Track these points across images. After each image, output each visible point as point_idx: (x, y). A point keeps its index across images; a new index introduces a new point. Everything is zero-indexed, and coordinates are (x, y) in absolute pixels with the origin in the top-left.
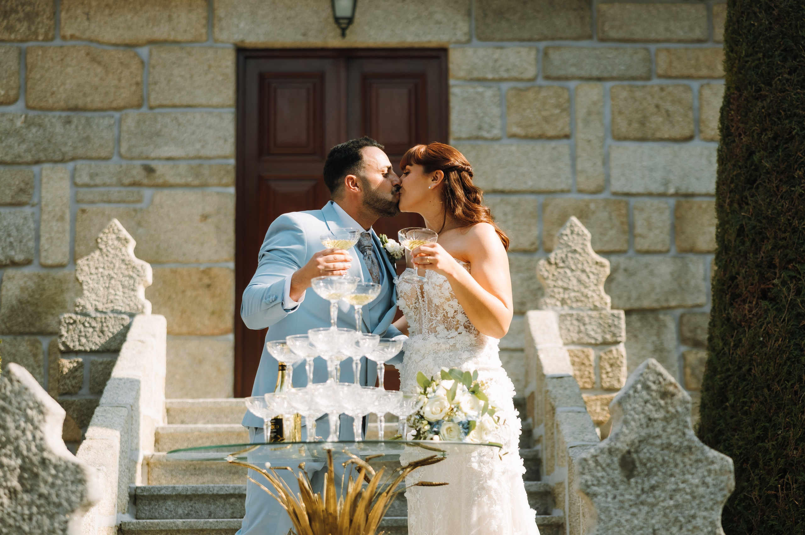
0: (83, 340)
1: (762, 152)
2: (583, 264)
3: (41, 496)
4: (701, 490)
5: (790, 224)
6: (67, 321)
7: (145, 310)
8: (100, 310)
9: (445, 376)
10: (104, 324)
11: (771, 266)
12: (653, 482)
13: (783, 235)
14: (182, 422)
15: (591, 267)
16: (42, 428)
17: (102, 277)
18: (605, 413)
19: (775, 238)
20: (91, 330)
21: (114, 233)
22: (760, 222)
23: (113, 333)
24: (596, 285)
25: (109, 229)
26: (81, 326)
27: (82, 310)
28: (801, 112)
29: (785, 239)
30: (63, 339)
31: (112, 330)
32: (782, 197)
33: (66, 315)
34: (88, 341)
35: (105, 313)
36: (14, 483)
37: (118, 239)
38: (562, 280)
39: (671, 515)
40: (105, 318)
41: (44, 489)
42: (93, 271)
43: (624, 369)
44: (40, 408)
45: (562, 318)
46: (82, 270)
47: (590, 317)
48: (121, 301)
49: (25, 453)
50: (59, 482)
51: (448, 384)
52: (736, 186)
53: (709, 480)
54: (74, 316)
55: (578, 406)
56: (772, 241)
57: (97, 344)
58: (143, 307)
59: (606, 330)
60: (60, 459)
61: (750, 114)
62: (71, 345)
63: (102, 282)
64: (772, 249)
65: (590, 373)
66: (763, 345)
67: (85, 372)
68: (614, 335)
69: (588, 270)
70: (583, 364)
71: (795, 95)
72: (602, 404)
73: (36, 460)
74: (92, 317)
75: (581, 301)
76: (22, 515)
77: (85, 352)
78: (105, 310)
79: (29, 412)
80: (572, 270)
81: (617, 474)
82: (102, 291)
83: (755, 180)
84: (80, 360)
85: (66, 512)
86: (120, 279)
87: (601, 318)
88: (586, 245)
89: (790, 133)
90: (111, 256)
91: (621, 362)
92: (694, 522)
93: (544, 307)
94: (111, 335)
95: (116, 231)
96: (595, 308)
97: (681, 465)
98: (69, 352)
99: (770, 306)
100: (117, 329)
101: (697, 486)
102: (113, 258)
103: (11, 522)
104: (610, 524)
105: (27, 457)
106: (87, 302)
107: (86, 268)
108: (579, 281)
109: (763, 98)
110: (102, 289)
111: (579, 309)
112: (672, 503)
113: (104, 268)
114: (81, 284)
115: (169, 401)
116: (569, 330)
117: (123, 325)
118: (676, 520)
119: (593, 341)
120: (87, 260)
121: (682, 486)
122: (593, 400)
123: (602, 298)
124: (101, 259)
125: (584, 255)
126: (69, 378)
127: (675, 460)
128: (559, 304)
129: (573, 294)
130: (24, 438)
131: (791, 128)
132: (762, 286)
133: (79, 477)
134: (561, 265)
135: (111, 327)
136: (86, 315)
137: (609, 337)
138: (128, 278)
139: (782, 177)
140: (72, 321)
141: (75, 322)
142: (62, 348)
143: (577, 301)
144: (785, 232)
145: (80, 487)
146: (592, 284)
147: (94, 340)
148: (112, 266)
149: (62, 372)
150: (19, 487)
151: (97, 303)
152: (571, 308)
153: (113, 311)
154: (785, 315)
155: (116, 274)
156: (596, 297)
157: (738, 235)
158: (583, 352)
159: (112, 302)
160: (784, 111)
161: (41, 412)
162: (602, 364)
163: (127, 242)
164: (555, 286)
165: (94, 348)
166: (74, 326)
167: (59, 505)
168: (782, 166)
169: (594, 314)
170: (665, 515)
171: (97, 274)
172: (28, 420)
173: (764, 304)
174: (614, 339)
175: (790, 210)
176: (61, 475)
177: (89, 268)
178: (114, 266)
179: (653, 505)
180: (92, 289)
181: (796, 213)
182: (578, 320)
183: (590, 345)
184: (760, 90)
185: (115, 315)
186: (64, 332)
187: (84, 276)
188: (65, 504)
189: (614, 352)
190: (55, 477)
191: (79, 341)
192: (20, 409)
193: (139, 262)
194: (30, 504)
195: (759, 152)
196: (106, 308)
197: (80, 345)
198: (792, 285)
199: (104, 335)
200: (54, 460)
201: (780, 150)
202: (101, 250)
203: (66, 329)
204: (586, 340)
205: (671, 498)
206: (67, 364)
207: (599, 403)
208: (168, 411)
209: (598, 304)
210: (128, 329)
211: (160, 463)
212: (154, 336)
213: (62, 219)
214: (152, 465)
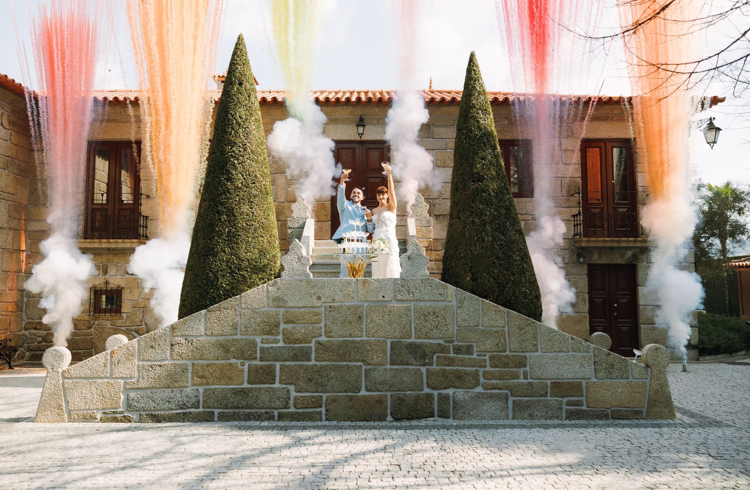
4: (422, 263)
5: (464, 201)
7: (309, 218)
9: (378, 240)
11: (460, 211)
12: (414, 261)
16: (301, 251)
17: (298, 209)
18: (427, 244)
20: (295, 223)
24: (425, 211)
26: (293, 222)
27: (293, 217)
30: (288, 225)
32: (463, 195)
33: (289, 219)
34: (295, 226)
35: (299, 218)
36: (297, 261)
37: (302, 199)
38: (416, 210)
39: (416, 267)
40: (299, 220)
41: (302, 262)
42: (296, 208)
43: (432, 233)
44: (301, 247)
45: (416, 220)
47: (423, 220)
48: (303, 215)
49: (298, 255)
51: (379, 241)
53: (424, 261)
56: (460, 205)
57: (297, 226)
58: (309, 216)
59: (428, 223)
62: (291, 226)
64: (460, 207)
65: (423, 234)
66: (457, 230)
67: (294, 233)
69: (423, 207)
70: (421, 231)
72: (426, 242)
73: (300, 256)
74: (295, 220)
76: (298, 266)
77: (294, 228)
79: (299, 247)
80: (419, 207)
81: (407, 260)
82: (298, 213)
84: (293, 230)
85: (306, 266)
86: (303, 209)
87: (426, 220)
88: (423, 201)
89: (466, 179)
91: (432, 231)
92: (421, 268)
93: (412, 217)
94: (300, 224)
95: (301, 196)
96: (425, 217)
97: (419, 258)
98: (290, 228)
100: (302, 223)
102: (301, 203)
103: (296, 268)
106: (294, 215)
107: (294, 207)
108: (421, 210)
109: (460, 170)
111: (420, 217)
113: (298, 207)
114: (293, 211)
115: (315, 241)
116: (417, 223)
117: (303, 221)
118: (418, 268)
119: (424, 226)
120: (294, 205)
121: (419, 262)
122: (424, 241)
123: (427, 215)
124: (297, 204)
125: (422, 203)
126: (290, 234)
128: (415, 216)
129: (419, 213)
130: (298, 252)
133: (308, 259)
134: (416, 206)
135: (300, 222)
137: (428, 225)
139: (463, 190)
141: (291, 220)
142: (288, 227)
143: (420, 215)
145: (309, 261)
149: (288, 233)
151: (297, 216)
152: (418, 218)
154: (462, 223)
155: (301, 208)
156: (425, 215)
158: (422, 228)
159: (301, 215)
160: (465, 174)
162: (426, 232)
163: (304, 200)
164: (414, 211)
168: (463, 187)
172: (299, 249)
173: (458, 220)
174: (430, 225)
175: (464, 198)
178: (301, 206)
179: (413, 265)
180: (296, 212)
181: (466, 199)
182: (420, 220)
184: (460, 168)
185: (301, 219)
187: (293, 209)
188: (306, 264)
189: (430, 229)
190: (304, 259)
191: (293, 225)
192: (297, 247)
193: (307, 205)
194: (300, 265)
195: (459, 183)
198: (464, 216)
200: (304, 256)
201: (463, 183)
202: (297, 202)
203: (289, 222)
204: (422, 225)
205: (417, 264)
206: (289, 231)
208: (315, 243)
210: (305, 222)
211: (314, 256)
212: (312, 224)
213: (283, 189)
214: (312, 257)
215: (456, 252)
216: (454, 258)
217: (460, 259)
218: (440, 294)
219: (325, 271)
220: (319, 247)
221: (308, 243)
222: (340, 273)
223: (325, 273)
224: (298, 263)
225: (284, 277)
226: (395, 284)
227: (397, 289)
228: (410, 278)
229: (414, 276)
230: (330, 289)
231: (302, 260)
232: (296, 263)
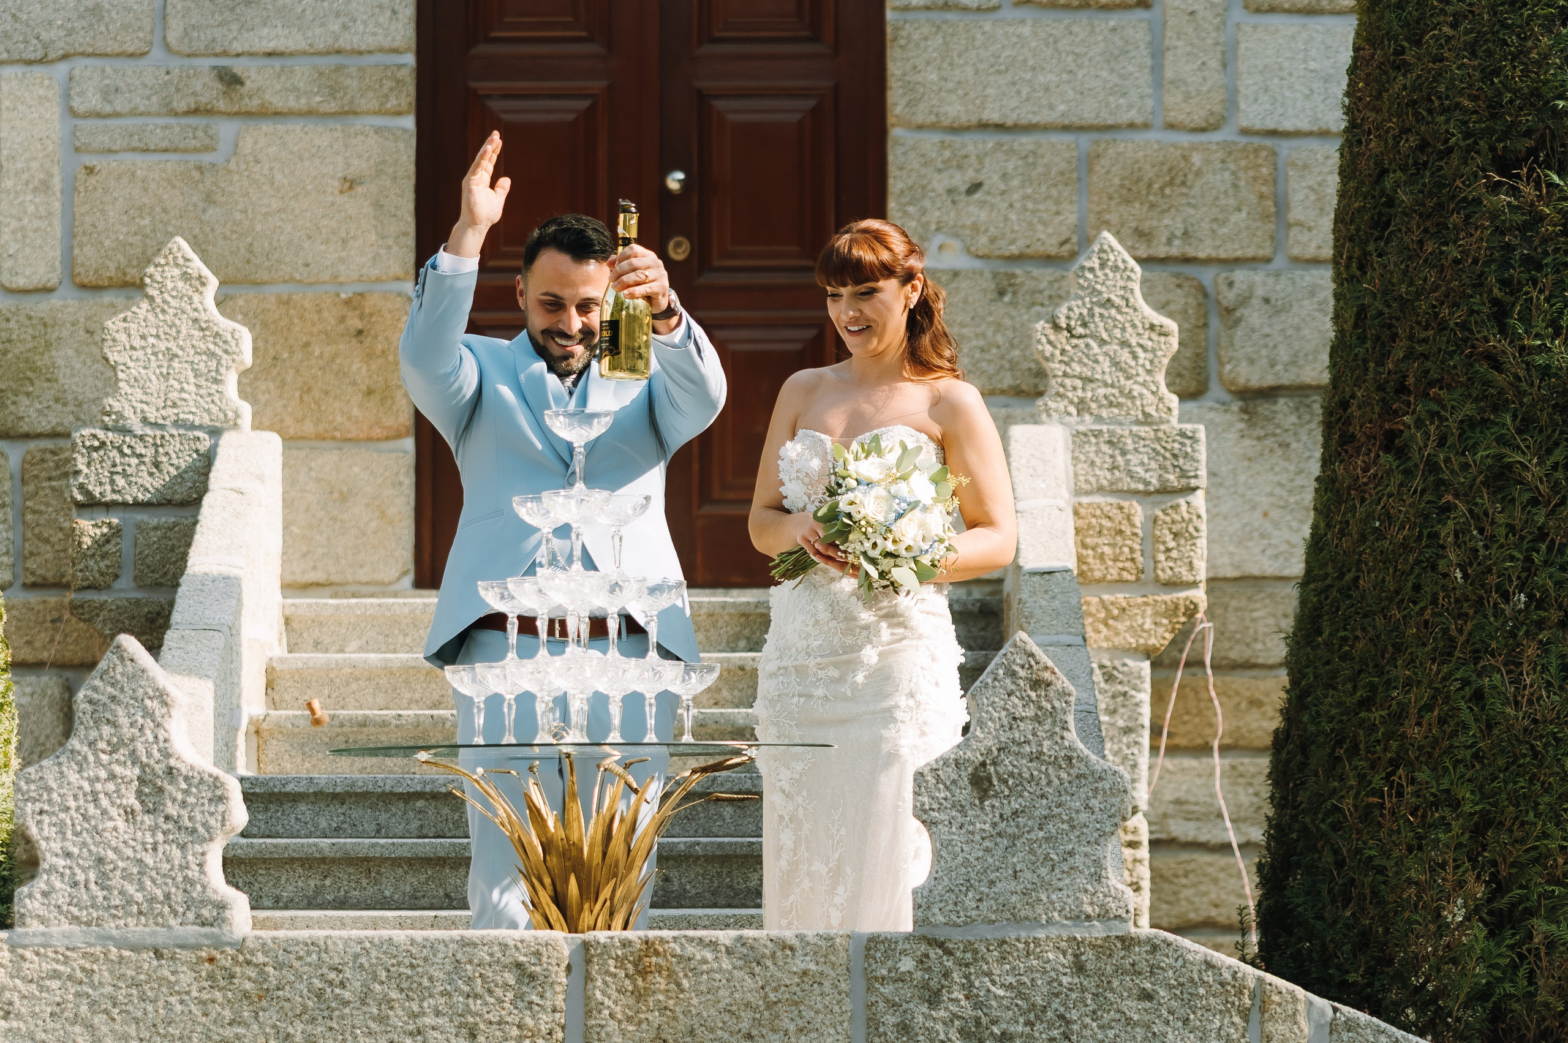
0: (120, 482)
1: (1399, 173)
2: (1123, 329)
6: (88, 444)
7: (239, 421)
8: (153, 420)
10: (161, 450)
14: (317, 645)
15: (1139, 334)
17: (155, 354)
18: (1161, 630)
19: (1411, 338)
20: (134, 461)
21: (177, 265)
22: (1389, 306)
23: (177, 468)
24: (1149, 372)
25: (166, 257)
26: (114, 453)
27: (116, 421)
30: (81, 480)
31: (175, 461)
33: (86, 432)
34: (129, 484)
35: (162, 427)
37: (186, 277)
38: (1080, 362)
40: (163, 437)
42: (137, 343)
43: (1202, 542)
45: (1080, 438)
46: (114, 340)
47: (1137, 437)
48: (192, 403)
52: (1358, 229)
54: (101, 434)
55: (1069, 633)
57: (147, 490)
58: (237, 415)
59: (1168, 463)
61: (1386, 95)
62: (97, 491)
63: (153, 364)
64: (1405, 357)
65: (1132, 550)
66: (1380, 535)
67: (125, 545)
68: (1183, 474)
69: (1133, 341)
70: (1120, 532)
72: (1156, 614)
74: (135, 436)
75: (1119, 405)
77: (125, 504)
78: (161, 421)
80: (1102, 342)
82: (154, 385)
83: (1388, 224)
84: (115, 521)
86: (190, 359)
87: (1158, 439)
88: (1132, 291)
89: (1447, 141)
90: (171, 311)
91: (1197, 530)
93: (1044, 416)
94: (174, 472)
95: (181, 261)
96: (1147, 419)
98: (91, 505)
99: (1395, 464)
100: (185, 461)
102: (175, 315)
106: (126, 406)
107: (122, 337)
108: (1115, 364)
110: (153, 378)
111: (1113, 421)
113: (158, 336)
114: (114, 368)
115: (289, 601)
116: (1093, 463)
117: (197, 451)
119: (1141, 487)
120: (125, 320)
122: (1138, 606)
123: (1161, 399)
124: (150, 317)
125: (1125, 310)
126: (93, 555)
128: (1072, 410)
129: (1102, 391)
132: (1387, 426)
134: (1080, 330)
135: (174, 456)
136: (125, 431)
137: (1172, 478)
138: (204, 358)
139: (1428, 224)
140: (96, 444)
141: (103, 444)
142: (79, 497)
143: (1111, 404)
144: (1426, 329)
146: (1140, 370)
147: (140, 481)
148: (173, 332)
149: (80, 543)
151: (145, 406)
152: (1099, 419)
153: (176, 424)
154: (1417, 482)
155: (182, 349)
156: (1150, 398)
157: (1356, 326)
158: (1121, 508)
159: (174, 405)
162: (1158, 533)
163: (203, 284)
164: (1065, 375)
165: (141, 497)
166: (102, 452)
168: (1430, 203)
169: (1143, 431)
171: (143, 348)
173: (1386, 459)
174: (1184, 481)
177: (129, 336)
178: (179, 332)
180: (136, 380)
182: (1110, 443)
183: (1136, 493)
185: (182, 431)
186: (81, 465)
187: (119, 352)
189: (1184, 508)
191: (112, 482)
193: (224, 324)
195: (1394, 172)
196: (164, 419)
197: (114, 491)
198: (1432, 428)
199: (160, 471)
202: (151, 299)
203: (86, 460)
204: (1127, 483)
206: (89, 529)
207: (1149, 611)
208: (287, 621)
209: (1151, 410)
210: (208, 460)
211: (280, 730)
212: (261, 478)
213: (44, 187)
214: (265, 734)
219: (363, 845)
220: (320, 657)
221: (232, 631)
222: (462, 862)
223: (365, 864)
224: (139, 818)
225: (35, 926)
226: (872, 981)
227: (891, 1019)
228: (990, 933)
229: (1016, 920)
230: (382, 1019)
231: (174, 800)
232: (127, 821)
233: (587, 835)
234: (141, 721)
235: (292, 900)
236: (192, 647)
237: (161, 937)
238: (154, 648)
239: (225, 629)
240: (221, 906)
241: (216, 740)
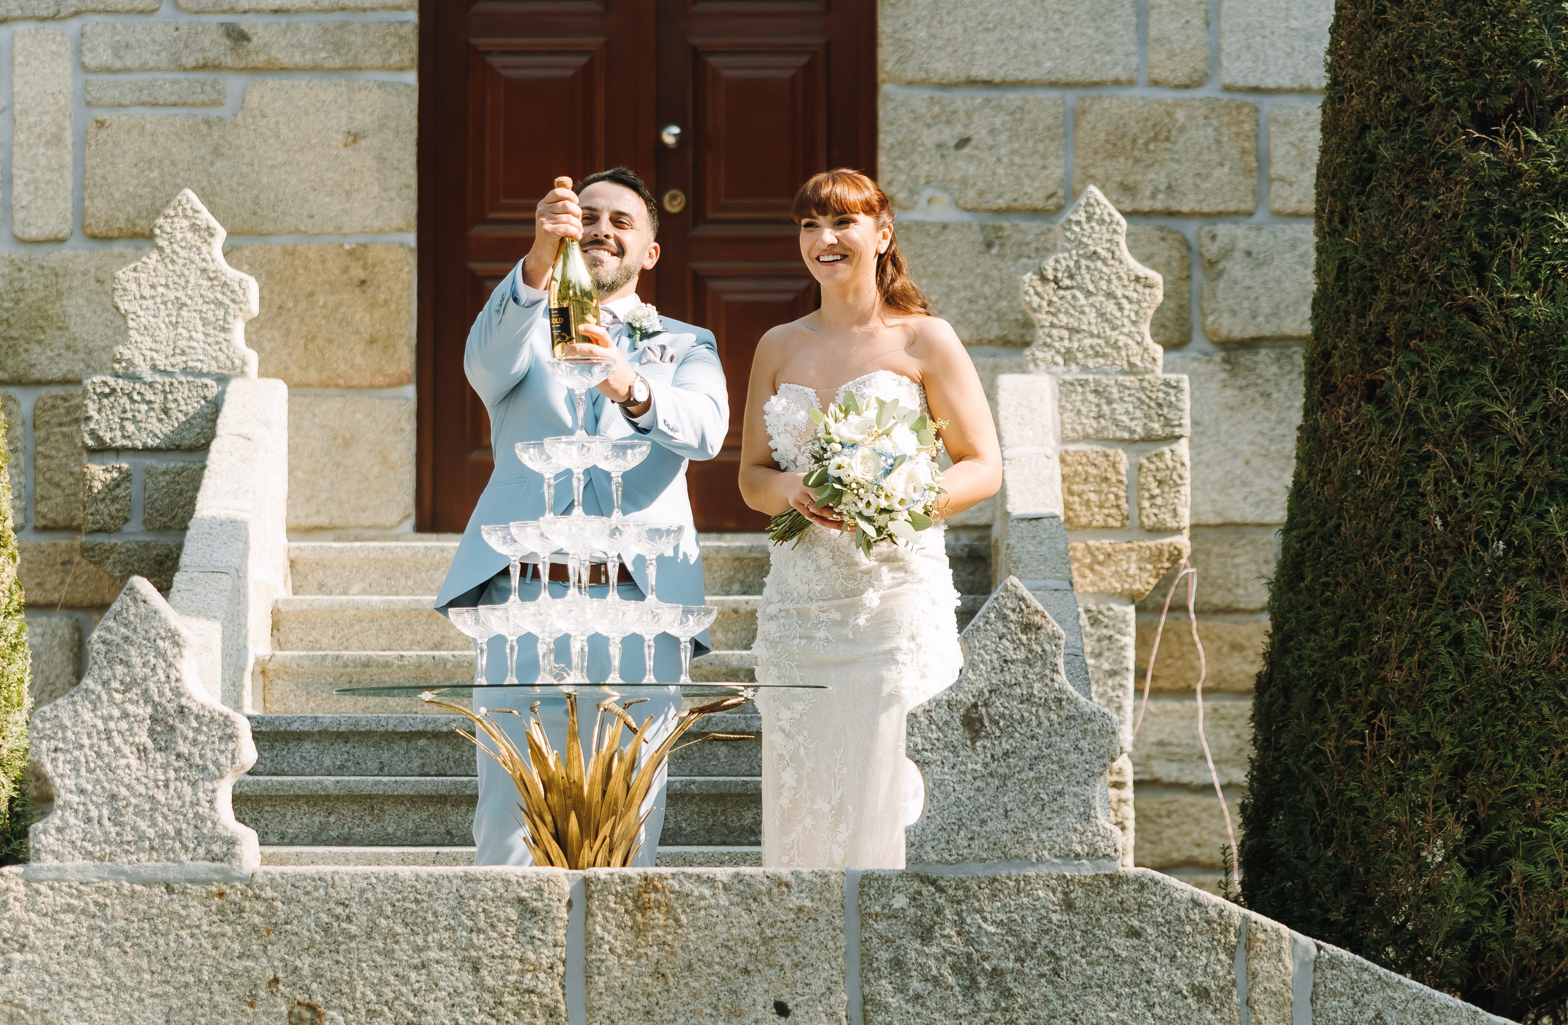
0: (130, 427)
1: (1380, 130)
2: (1109, 281)
3: (179, 756)
4: (1073, 757)
5: (1417, 268)
6: (99, 390)
7: (246, 369)
8: (162, 368)
10: (170, 397)
11: (1383, 340)
12: (1006, 746)
13: (1404, 288)
14: (321, 588)
15: (1124, 286)
16: (178, 666)
17: (164, 303)
18: (1145, 575)
19: (1392, 290)
20: (144, 407)
21: (186, 217)
22: (1370, 259)
23: (186, 414)
24: (1134, 323)
25: (175, 208)
26: (125, 400)
27: (127, 368)
28: (1446, 61)
29: (1406, 293)
30: (92, 425)
31: (184, 408)
32: (1406, 215)
33: (97, 379)
34: (139, 430)
35: (171, 374)
36: (144, 738)
37: (194, 228)
38: (1067, 313)
39: (1029, 791)
40: (171, 384)
41: (183, 748)
42: (147, 292)
43: (1186, 490)
44: (174, 637)
45: (1066, 388)
46: (125, 290)
47: (1123, 387)
48: (200, 351)
49: (157, 699)
50: (202, 738)
52: (1340, 185)
53: (1083, 744)
54: (111, 381)
55: (1057, 578)
56: (1385, 296)
57: (155, 435)
58: (244, 363)
59: (1153, 412)
60: (203, 707)
61: (1367, 53)
62: (107, 437)
63: (163, 313)
64: (1386, 309)
65: (1117, 497)
66: (1361, 483)
67: (135, 489)
68: (1168, 423)
69: (1119, 293)
70: (1106, 479)
71: (1439, 27)
72: (1141, 559)
73: (171, 707)
74: (145, 383)
75: (1105, 355)
76: (156, 781)
77: (134, 450)
78: (170, 369)
79: (160, 642)
80: (1089, 294)
81: (958, 736)
82: (164, 333)
83: (1369, 179)
84: (125, 466)
85: (213, 778)
86: (199, 308)
87: (1143, 389)
88: (1118, 243)
89: (1427, 98)
90: (180, 261)
91: (1181, 477)
92: (1061, 800)
93: (1031, 366)
94: (183, 418)
95: (190, 213)
96: (1132, 370)
97: (1046, 723)
98: (102, 450)
99: (1376, 414)
100: (194, 406)
101: (1067, 752)
102: (184, 265)
103: (142, 789)
104: (946, 804)
105: (160, 704)
106: (136, 353)
107: (132, 287)
108: (1101, 315)
110: (163, 326)
111: (1099, 370)
112: (1032, 774)
113: (167, 286)
114: (124, 317)
115: (294, 544)
116: (1079, 412)
117: (205, 398)
118: (1037, 797)
119: (1126, 435)
120: (135, 270)
121: (1046, 752)
122: (1123, 552)
123: (1146, 350)
124: (160, 267)
125: (1111, 262)
126: (104, 499)
127: (1038, 717)
128: (1059, 359)
129: (1088, 342)
130: (155, 679)
131: (1428, 89)
132: (1368, 376)
133: (229, 731)
134: (1067, 282)
135: (182, 402)
136: (135, 378)
137: (1156, 427)
138: (212, 306)
139: (1409, 179)
140: (107, 390)
141: (113, 391)
142: (90, 443)
143: (1097, 355)
144: (1407, 282)
145: (231, 746)
146: (1126, 321)
147: (149, 427)
148: (182, 281)
149: (91, 488)
150: (150, 744)
151: (154, 354)
152: (1085, 369)
153: (185, 371)
154: (1398, 432)
155: (191, 298)
156: (1135, 348)
157: (1338, 278)
158: (1106, 456)
159: (183, 353)
160: (1420, 56)
161: (177, 644)
162: (1142, 480)
163: (212, 235)
164: (1052, 325)
165: (150, 442)
166: (112, 399)
167: (205, 768)
168: (1411, 159)
169: (1129, 380)
170: (1022, 791)
171: (153, 297)
172: (160, 654)
173: (1368, 409)
174: (1168, 430)
175: (1416, 242)
176: (205, 729)
177: (139, 285)
178: (187, 282)
179: (1005, 778)
180: (146, 328)
181: (1427, 249)
182: (1096, 392)
183: (1121, 441)
184: (1384, 11)
185: (190, 379)
186: (92, 411)
187: (130, 301)
188: (211, 767)
189: (1168, 456)
190: (197, 730)
191: (122, 428)
192: (148, 640)
193: (232, 274)
194: (165, 767)
195: (1376, 128)
196: (173, 366)
197: (124, 437)
198: (1412, 379)
199: (169, 417)
200: (195, 710)
201: (1409, 129)
202: (161, 249)
203: (97, 406)
204: (1113, 432)
205: (1031, 769)
206: (99, 473)
207: (1134, 556)
208: (292, 564)
209: (1137, 360)
210: (215, 407)
211: (286, 671)
212: (267, 424)
213: (56, 140)
214: (271, 674)
215: (1347, 648)
216: (1336, 694)
217: (1376, 707)
218: (1202, 994)
219: (368, 783)
220: (324, 600)
221: (239, 574)
223: (368, 801)
224: (151, 756)
225: (49, 861)
226: (866, 917)
227: (885, 955)
228: (981, 871)
229: (1007, 858)
230: (388, 953)
231: (186, 738)
232: (139, 758)
233: (588, 775)
234: (153, 661)
235: (297, 837)
236: (200, 589)
237: (172, 871)
238: (164, 589)
239: (233, 572)
240: (231, 842)
241: (224, 680)
